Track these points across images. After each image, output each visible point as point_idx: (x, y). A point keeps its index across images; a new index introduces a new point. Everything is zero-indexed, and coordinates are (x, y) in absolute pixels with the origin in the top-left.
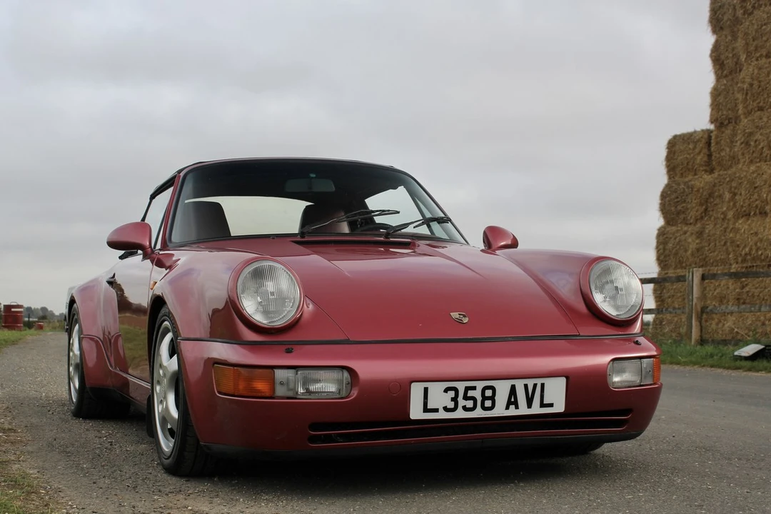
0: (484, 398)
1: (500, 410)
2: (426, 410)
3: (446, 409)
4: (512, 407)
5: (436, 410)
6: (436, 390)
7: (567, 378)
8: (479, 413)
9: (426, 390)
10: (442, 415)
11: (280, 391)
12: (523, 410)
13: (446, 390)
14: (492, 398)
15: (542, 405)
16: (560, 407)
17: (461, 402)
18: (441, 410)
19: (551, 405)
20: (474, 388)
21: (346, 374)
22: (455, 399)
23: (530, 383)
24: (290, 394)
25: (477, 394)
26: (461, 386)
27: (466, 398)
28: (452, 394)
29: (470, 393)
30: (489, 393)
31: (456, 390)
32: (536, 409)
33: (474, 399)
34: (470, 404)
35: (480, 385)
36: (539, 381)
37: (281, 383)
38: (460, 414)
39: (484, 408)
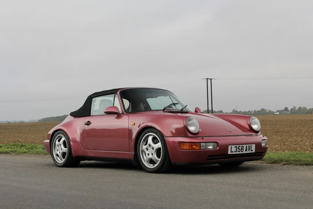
0: (242, 149)
1: (244, 152)
2: (231, 152)
3: (235, 152)
4: (246, 151)
5: (233, 152)
6: (233, 147)
7: (255, 144)
8: (240, 153)
9: (231, 147)
10: (234, 153)
11: (202, 148)
12: (248, 152)
13: (235, 147)
14: (243, 149)
15: (251, 151)
16: (254, 151)
17: (238, 150)
18: (234, 152)
19: (252, 151)
20: (240, 147)
21: (216, 144)
22: (236, 149)
23: (249, 145)
24: (204, 149)
25: (240, 148)
26: (238, 146)
27: (239, 149)
28: (236, 148)
29: (239, 148)
30: (242, 148)
31: (236, 147)
32: (250, 152)
33: (240, 149)
34: (239, 150)
35: (241, 146)
36: (251, 145)
37: (203, 146)
38: (237, 153)
39: (242, 151)
